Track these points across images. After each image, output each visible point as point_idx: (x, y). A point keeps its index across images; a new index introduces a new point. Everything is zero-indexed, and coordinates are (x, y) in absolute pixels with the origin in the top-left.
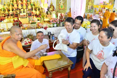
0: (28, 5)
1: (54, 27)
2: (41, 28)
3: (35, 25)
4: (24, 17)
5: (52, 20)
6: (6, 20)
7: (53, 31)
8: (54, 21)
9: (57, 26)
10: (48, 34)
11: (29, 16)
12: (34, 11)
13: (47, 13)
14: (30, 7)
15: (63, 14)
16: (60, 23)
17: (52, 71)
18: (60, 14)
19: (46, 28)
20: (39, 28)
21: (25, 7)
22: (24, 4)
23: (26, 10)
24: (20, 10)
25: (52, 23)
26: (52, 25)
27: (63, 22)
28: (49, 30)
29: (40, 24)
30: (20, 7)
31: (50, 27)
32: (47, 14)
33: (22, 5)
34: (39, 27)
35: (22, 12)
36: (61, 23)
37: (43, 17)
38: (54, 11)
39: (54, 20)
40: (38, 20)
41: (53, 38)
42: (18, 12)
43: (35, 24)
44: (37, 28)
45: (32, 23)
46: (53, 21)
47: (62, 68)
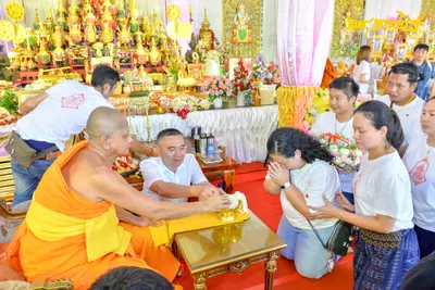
0: (121, 28)
1: (212, 108)
2: (165, 112)
3: (145, 102)
5: (206, 83)
6: (40, 80)
7: (210, 124)
8: (214, 86)
9: (225, 106)
10: (193, 134)
11: (121, 67)
12: (141, 51)
13: (189, 58)
14: (125, 35)
15: (247, 61)
16: (235, 93)
17: (206, 271)
18: (237, 60)
19: (183, 113)
20: (158, 113)
21: (108, 35)
22: (106, 26)
23: (111, 47)
24: (91, 45)
25: (207, 93)
26: (205, 103)
27: (246, 92)
28: (195, 119)
29: (162, 98)
30: (91, 35)
31: (200, 109)
32: (190, 62)
33: (99, 28)
34: (160, 110)
35: (99, 53)
36: (239, 92)
37: (173, 72)
38: (215, 52)
39: (215, 82)
40: (156, 83)
41: (211, 148)
42: (84, 52)
43: (144, 98)
44: (152, 111)
45: (132, 95)
46: (210, 87)
47: (243, 261)
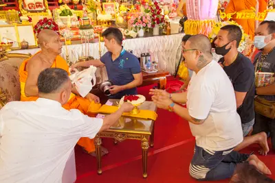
4: (39, 9)
8: (139, 20)
11: (49, 5)
16: (153, 26)
25: (134, 26)
26: (132, 33)
27: (161, 25)
28: (127, 44)
36: (156, 25)
37: (91, 9)
39: (140, 18)
46: (136, 21)
